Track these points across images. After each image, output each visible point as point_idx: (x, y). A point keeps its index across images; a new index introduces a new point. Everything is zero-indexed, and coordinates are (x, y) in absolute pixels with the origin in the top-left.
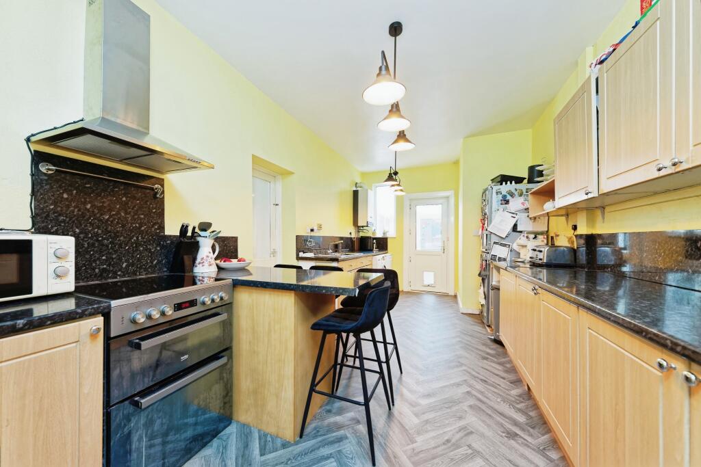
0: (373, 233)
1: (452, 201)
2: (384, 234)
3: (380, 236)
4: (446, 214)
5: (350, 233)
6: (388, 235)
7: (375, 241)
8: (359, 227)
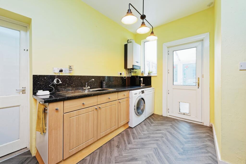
0: (142, 74)
1: (207, 43)
2: (149, 74)
3: (147, 76)
4: (200, 55)
5: (121, 74)
6: (152, 75)
7: (142, 79)
8: (129, 69)
